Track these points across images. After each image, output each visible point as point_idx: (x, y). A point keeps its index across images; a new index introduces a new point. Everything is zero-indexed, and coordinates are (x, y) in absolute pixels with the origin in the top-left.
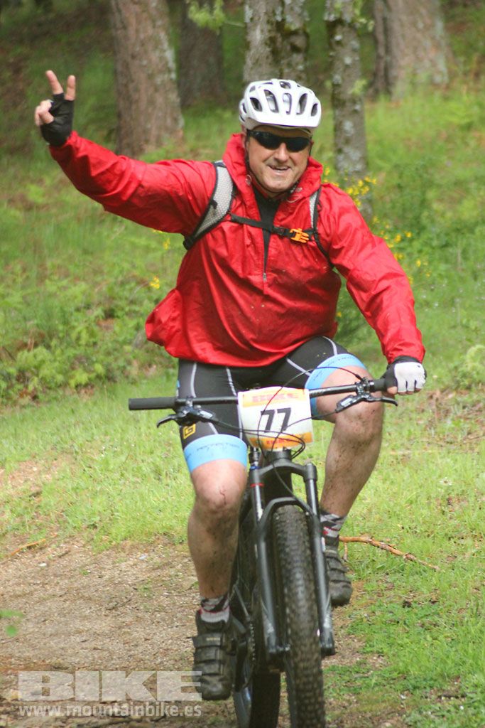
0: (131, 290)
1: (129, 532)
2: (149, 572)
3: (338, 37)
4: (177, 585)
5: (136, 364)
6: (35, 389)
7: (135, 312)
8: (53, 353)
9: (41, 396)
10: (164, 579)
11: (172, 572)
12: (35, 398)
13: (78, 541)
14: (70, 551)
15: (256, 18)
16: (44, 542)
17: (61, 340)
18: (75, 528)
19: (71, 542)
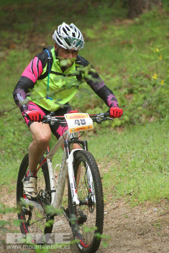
0: (141, 80)
1: (148, 197)
2: (159, 216)
5: (144, 116)
7: (143, 91)
9: (98, 131)
10: (166, 220)
12: (95, 132)
13: (122, 202)
14: (118, 206)
18: (120, 195)
19: (119, 202)
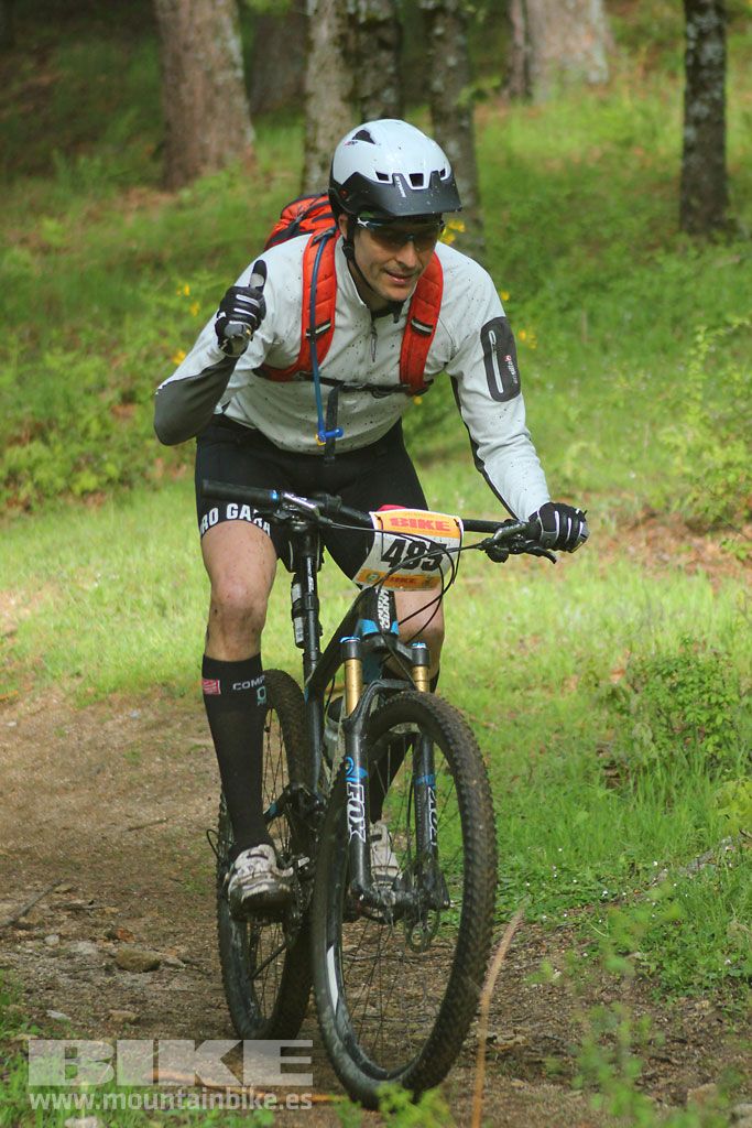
2: (142, 732)
3: (439, 31)
4: (172, 748)
5: (160, 464)
6: (29, 497)
8: (52, 450)
9: (35, 507)
10: (158, 741)
11: (169, 732)
12: (28, 508)
13: (57, 695)
14: (46, 707)
15: (322, 10)
16: (15, 696)
17: (64, 433)
18: (55, 677)
19: (49, 696)
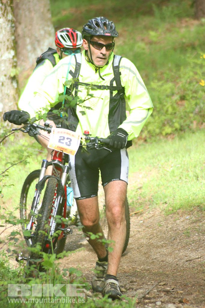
0: (194, 86)
1: (181, 205)
2: (190, 224)
4: (202, 230)
5: (195, 123)
6: (146, 137)
7: (195, 97)
9: (148, 140)
10: (196, 227)
11: (201, 224)
13: (158, 210)
14: (154, 215)
16: (142, 211)
18: (157, 204)
19: (155, 211)
